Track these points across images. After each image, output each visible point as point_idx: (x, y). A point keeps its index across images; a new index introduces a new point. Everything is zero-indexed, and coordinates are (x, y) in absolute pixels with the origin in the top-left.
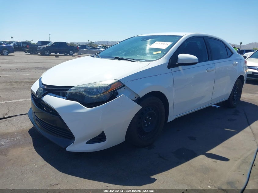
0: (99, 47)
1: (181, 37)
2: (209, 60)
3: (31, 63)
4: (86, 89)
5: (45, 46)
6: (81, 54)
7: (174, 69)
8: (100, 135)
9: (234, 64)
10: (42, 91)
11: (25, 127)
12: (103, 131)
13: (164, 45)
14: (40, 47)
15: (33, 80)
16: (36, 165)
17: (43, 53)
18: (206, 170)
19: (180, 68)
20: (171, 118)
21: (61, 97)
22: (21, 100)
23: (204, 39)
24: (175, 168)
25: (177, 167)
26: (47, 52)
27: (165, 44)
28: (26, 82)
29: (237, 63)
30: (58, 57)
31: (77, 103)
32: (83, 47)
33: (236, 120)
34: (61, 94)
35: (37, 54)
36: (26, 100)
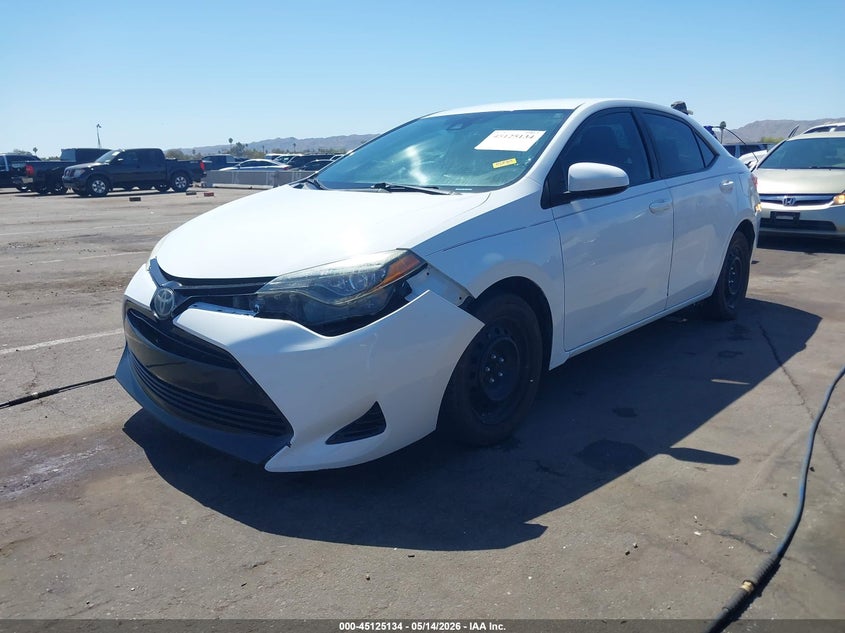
0: (268, 158)
1: (568, 113)
2: (653, 178)
3: (53, 223)
4: (313, 282)
5: (89, 165)
6: (214, 185)
7: (557, 210)
8: (367, 416)
9: (722, 189)
10: (172, 298)
11: (107, 419)
12: (377, 403)
13: (521, 140)
14: (74, 170)
15: (81, 278)
16: (181, 518)
17: (85, 188)
18: (682, 492)
19: (574, 203)
20: (560, 354)
21: (237, 311)
22: (63, 341)
23: (634, 118)
24: (591, 495)
25: (595, 491)
26: (98, 185)
27: (525, 136)
28: (60, 286)
29: (731, 183)
30: (139, 199)
31: (290, 325)
32: (219, 161)
33: (741, 353)
34: (236, 301)
35: (63, 192)
36: (79, 338)
